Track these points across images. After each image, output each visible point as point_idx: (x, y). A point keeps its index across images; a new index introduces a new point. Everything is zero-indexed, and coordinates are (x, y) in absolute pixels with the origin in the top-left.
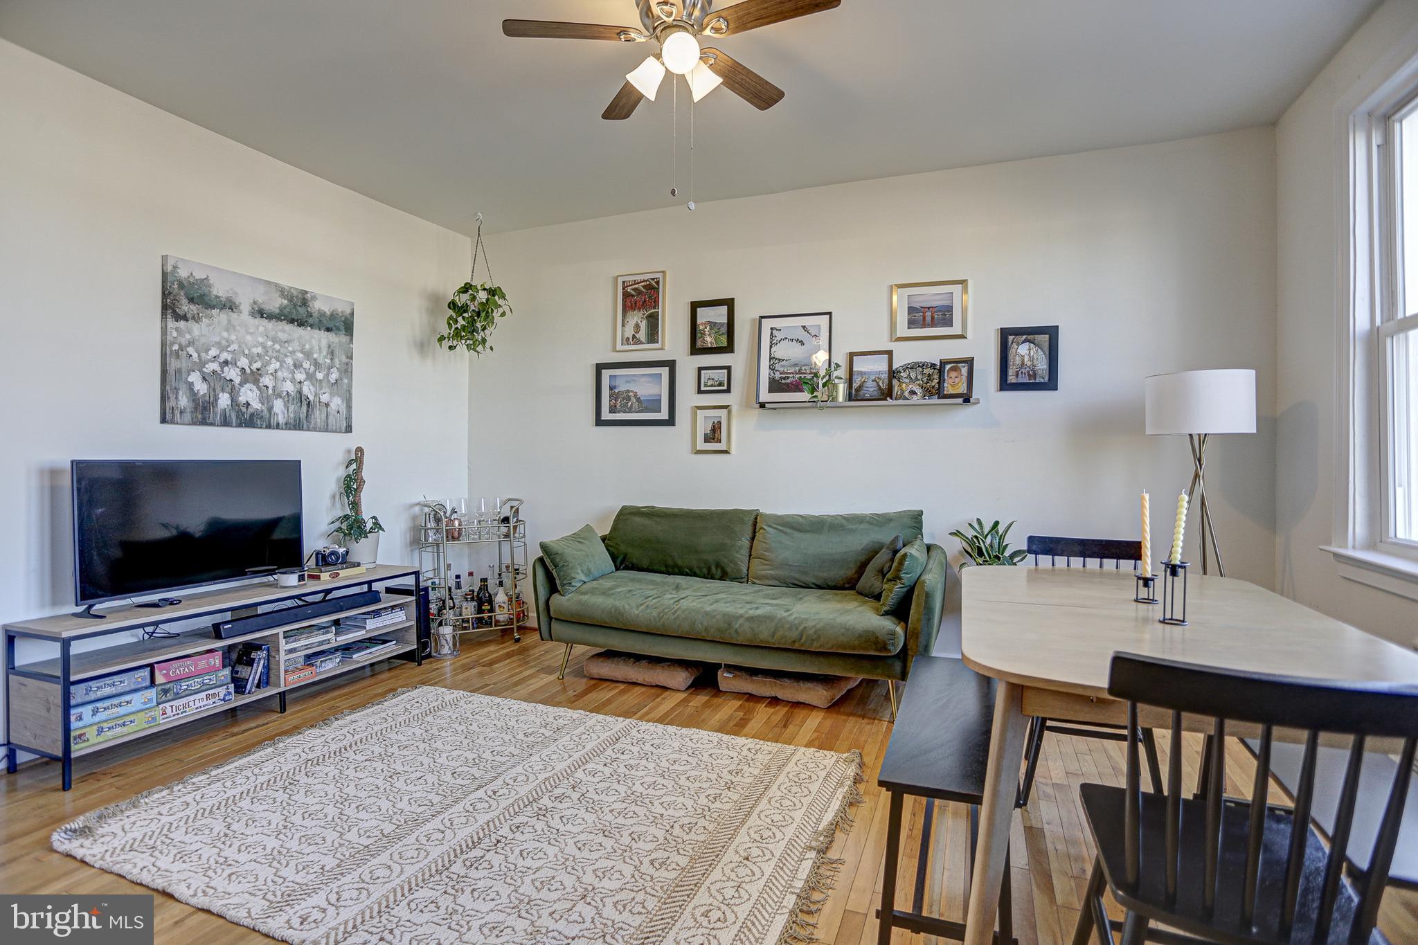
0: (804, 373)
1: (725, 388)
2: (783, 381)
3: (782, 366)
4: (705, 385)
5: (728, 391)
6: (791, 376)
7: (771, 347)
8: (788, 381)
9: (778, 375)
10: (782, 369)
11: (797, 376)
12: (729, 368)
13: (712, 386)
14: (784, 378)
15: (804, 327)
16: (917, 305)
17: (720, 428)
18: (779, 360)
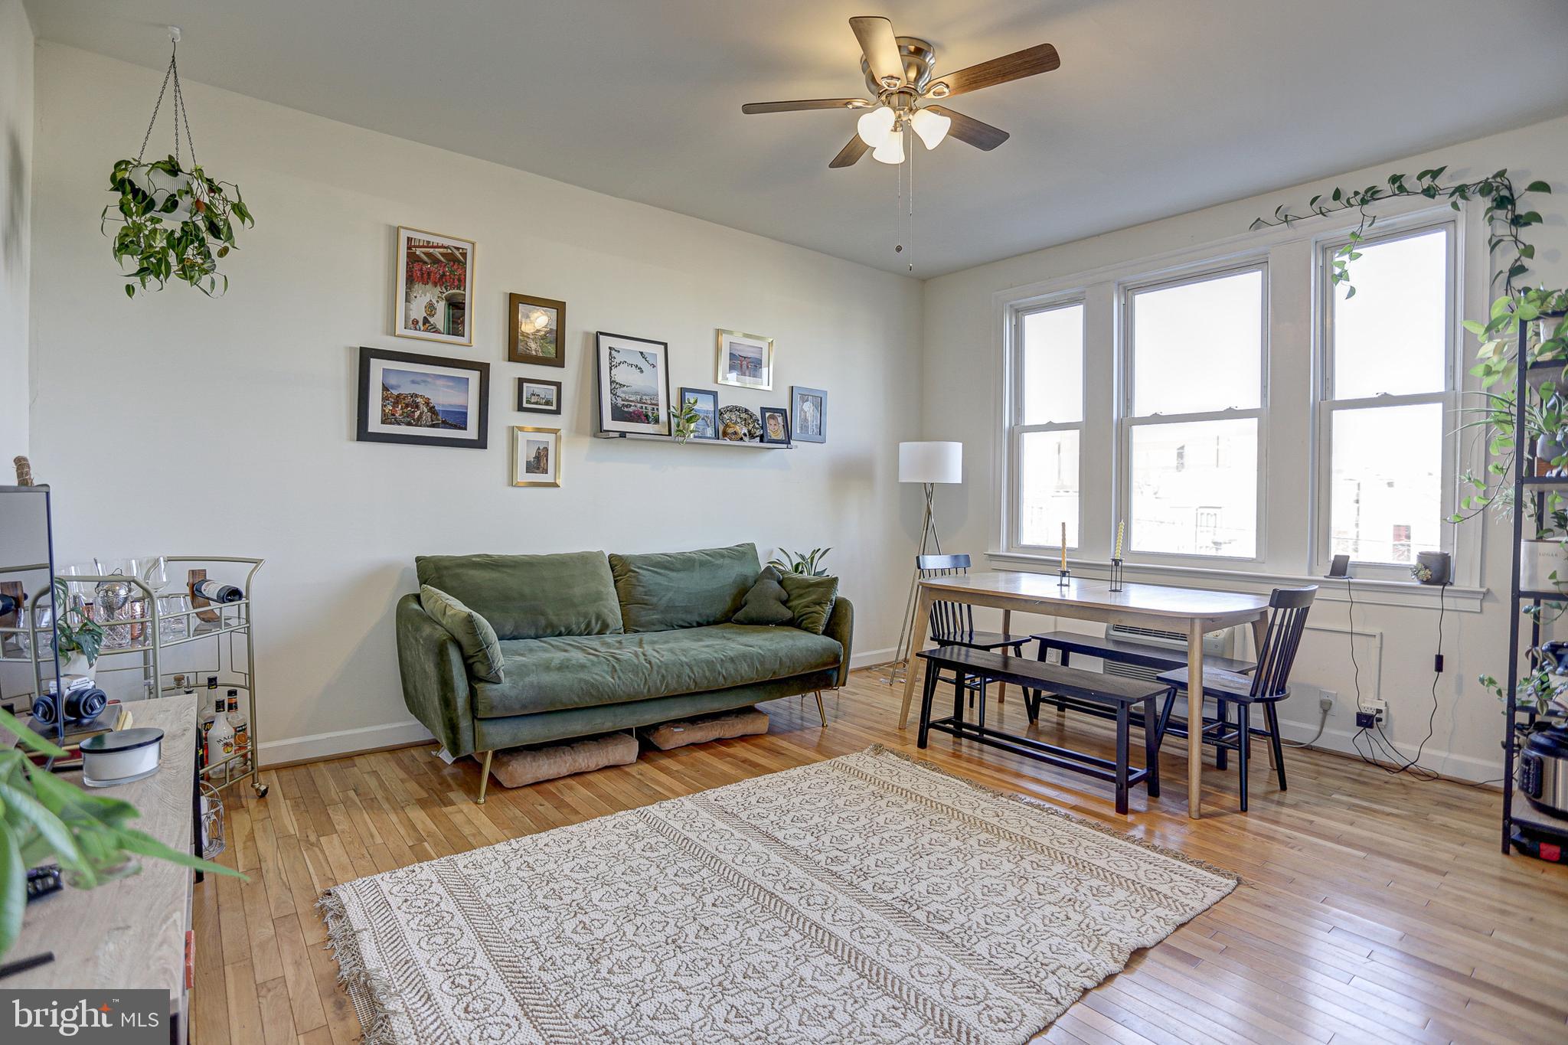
0: (644, 403)
1: (554, 408)
2: (626, 409)
3: (624, 392)
4: (528, 402)
5: (558, 412)
6: (633, 404)
7: (611, 369)
8: (631, 410)
9: (620, 402)
10: (623, 395)
11: (639, 405)
12: (558, 385)
13: (536, 403)
14: (627, 406)
15: (642, 353)
16: (737, 353)
17: (547, 456)
18: (620, 385)
